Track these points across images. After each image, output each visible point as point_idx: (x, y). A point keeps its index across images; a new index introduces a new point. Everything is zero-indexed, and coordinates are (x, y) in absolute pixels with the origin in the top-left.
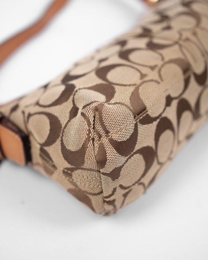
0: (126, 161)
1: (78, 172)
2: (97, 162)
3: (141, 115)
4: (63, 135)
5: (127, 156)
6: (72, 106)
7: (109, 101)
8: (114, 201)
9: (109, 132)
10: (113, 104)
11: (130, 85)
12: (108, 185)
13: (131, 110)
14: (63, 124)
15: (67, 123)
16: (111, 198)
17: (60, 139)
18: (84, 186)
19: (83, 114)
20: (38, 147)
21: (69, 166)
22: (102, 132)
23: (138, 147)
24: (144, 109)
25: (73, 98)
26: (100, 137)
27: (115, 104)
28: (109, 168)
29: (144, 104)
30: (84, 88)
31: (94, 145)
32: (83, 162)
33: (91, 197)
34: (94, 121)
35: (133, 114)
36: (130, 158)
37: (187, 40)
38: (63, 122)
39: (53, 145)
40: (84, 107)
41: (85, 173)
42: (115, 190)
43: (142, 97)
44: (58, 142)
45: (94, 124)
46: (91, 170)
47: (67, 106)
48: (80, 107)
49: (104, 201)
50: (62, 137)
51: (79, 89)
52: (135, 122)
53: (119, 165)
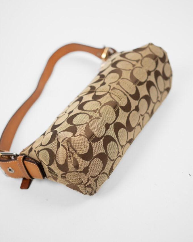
0: (90, 163)
1: (68, 174)
2: (75, 167)
3: (91, 138)
4: (56, 158)
5: (90, 160)
6: (57, 142)
7: (74, 135)
8: (90, 185)
9: (77, 151)
10: (76, 136)
11: (84, 124)
12: (84, 178)
13: (86, 137)
14: (55, 152)
15: (57, 152)
16: (88, 184)
17: (55, 160)
18: (73, 181)
19: (62, 145)
20: (47, 167)
21: (63, 173)
22: (73, 152)
23: (94, 155)
24: (93, 134)
25: (57, 138)
26: (73, 154)
27: (77, 136)
28: (81, 169)
29: (93, 132)
30: (62, 131)
31: (71, 159)
32: (68, 169)
33: (78, 186)
34: (68, 147)
35: (87, 138)
36: (92, 161)
37: (114, 88)
38: (55, 151)
39: (53, 164)
40: (62, 141)
41: (71, 174)
42: (88, 179)
43: (91, 129)
44: (55, 162)
45: (68, 149)
46: (73, 172)
47: (55, 142)
48: (61, 142)
49: (85, 186)
50: (56, 159)
51: (59, 132)
52: (89, 143)
53: (86, 166)
